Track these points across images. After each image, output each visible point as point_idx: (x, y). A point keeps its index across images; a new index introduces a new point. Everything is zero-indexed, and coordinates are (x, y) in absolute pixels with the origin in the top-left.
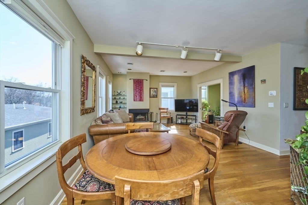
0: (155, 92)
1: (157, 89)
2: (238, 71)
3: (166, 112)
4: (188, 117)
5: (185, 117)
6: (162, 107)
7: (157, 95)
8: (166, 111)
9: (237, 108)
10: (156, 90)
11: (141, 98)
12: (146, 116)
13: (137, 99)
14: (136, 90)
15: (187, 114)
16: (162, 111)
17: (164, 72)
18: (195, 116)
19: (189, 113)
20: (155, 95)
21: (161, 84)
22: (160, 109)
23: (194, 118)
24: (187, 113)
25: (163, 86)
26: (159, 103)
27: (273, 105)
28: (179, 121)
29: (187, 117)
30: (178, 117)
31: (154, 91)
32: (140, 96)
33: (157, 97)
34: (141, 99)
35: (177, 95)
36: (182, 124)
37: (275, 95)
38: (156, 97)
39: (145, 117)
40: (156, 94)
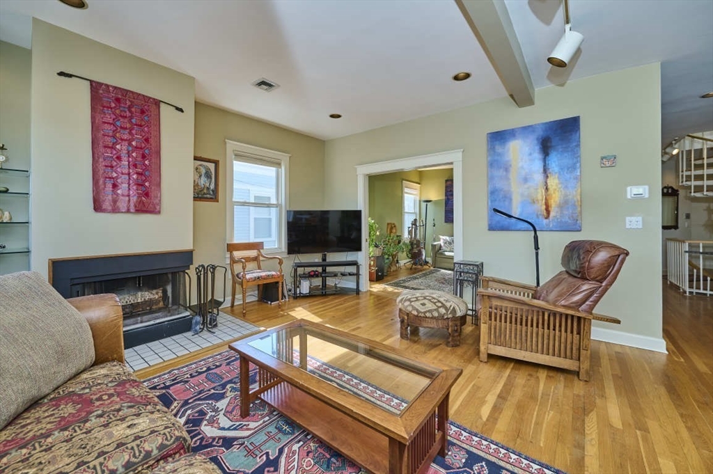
0: (208, 175)
1: (216, 163)
2: (525, 129)
3: (256, 259)
4: (329, 269)
5: (320, 269)
6: (237, 240)
7: (215, 191)
8: (253, 253)
9: (535, 233)
10: (212, 166)
11: (147, 195)
12: (169, 289)
13: (115, 201)
14: (113, 148)
15: (324, 260)
16: (237, 254)
17: (274, 92)
18: (355, 263)
19: (333, 257)
20: (208, 189)
21: (232, 145)
22: (231, 248)
23: (352, 269)
24: (325, 255)
25: (240, 156)
26: (225, 221)
27: (641, 223)
28: (305, 287)
29: (324, 271)
30: (300, 271)
31: (203, 171)
32: (140, 185)
33: (214, 198)
34: (147, 203)
35: (291, 196)
36: (310, 296)
37: (647, 196)
38: (211, 199)
39: (165, 292)
40: (212, 187)
